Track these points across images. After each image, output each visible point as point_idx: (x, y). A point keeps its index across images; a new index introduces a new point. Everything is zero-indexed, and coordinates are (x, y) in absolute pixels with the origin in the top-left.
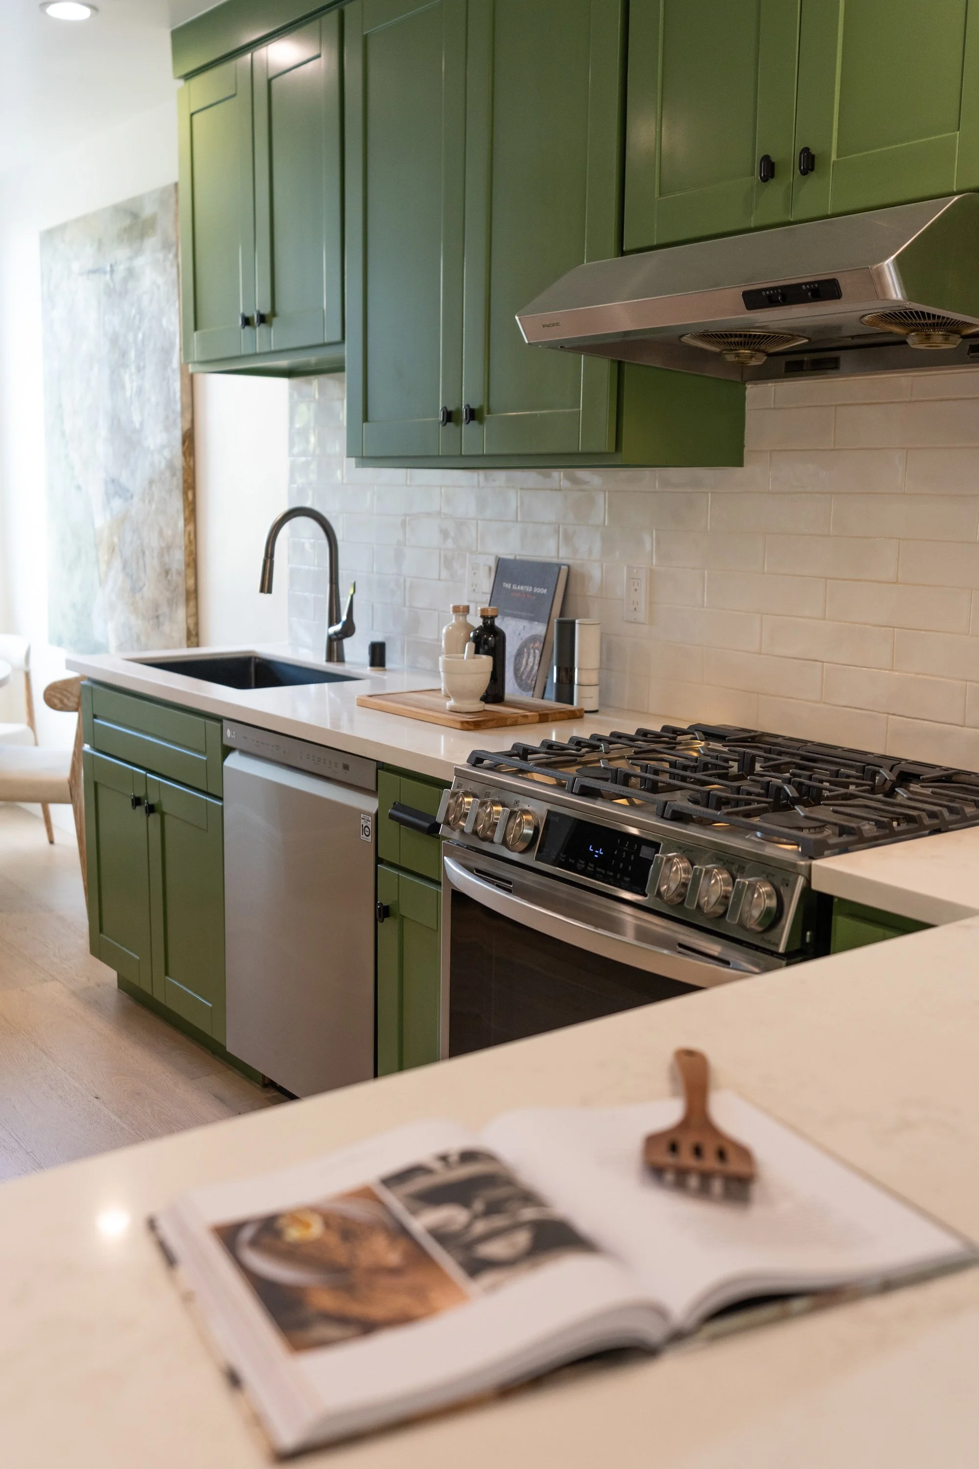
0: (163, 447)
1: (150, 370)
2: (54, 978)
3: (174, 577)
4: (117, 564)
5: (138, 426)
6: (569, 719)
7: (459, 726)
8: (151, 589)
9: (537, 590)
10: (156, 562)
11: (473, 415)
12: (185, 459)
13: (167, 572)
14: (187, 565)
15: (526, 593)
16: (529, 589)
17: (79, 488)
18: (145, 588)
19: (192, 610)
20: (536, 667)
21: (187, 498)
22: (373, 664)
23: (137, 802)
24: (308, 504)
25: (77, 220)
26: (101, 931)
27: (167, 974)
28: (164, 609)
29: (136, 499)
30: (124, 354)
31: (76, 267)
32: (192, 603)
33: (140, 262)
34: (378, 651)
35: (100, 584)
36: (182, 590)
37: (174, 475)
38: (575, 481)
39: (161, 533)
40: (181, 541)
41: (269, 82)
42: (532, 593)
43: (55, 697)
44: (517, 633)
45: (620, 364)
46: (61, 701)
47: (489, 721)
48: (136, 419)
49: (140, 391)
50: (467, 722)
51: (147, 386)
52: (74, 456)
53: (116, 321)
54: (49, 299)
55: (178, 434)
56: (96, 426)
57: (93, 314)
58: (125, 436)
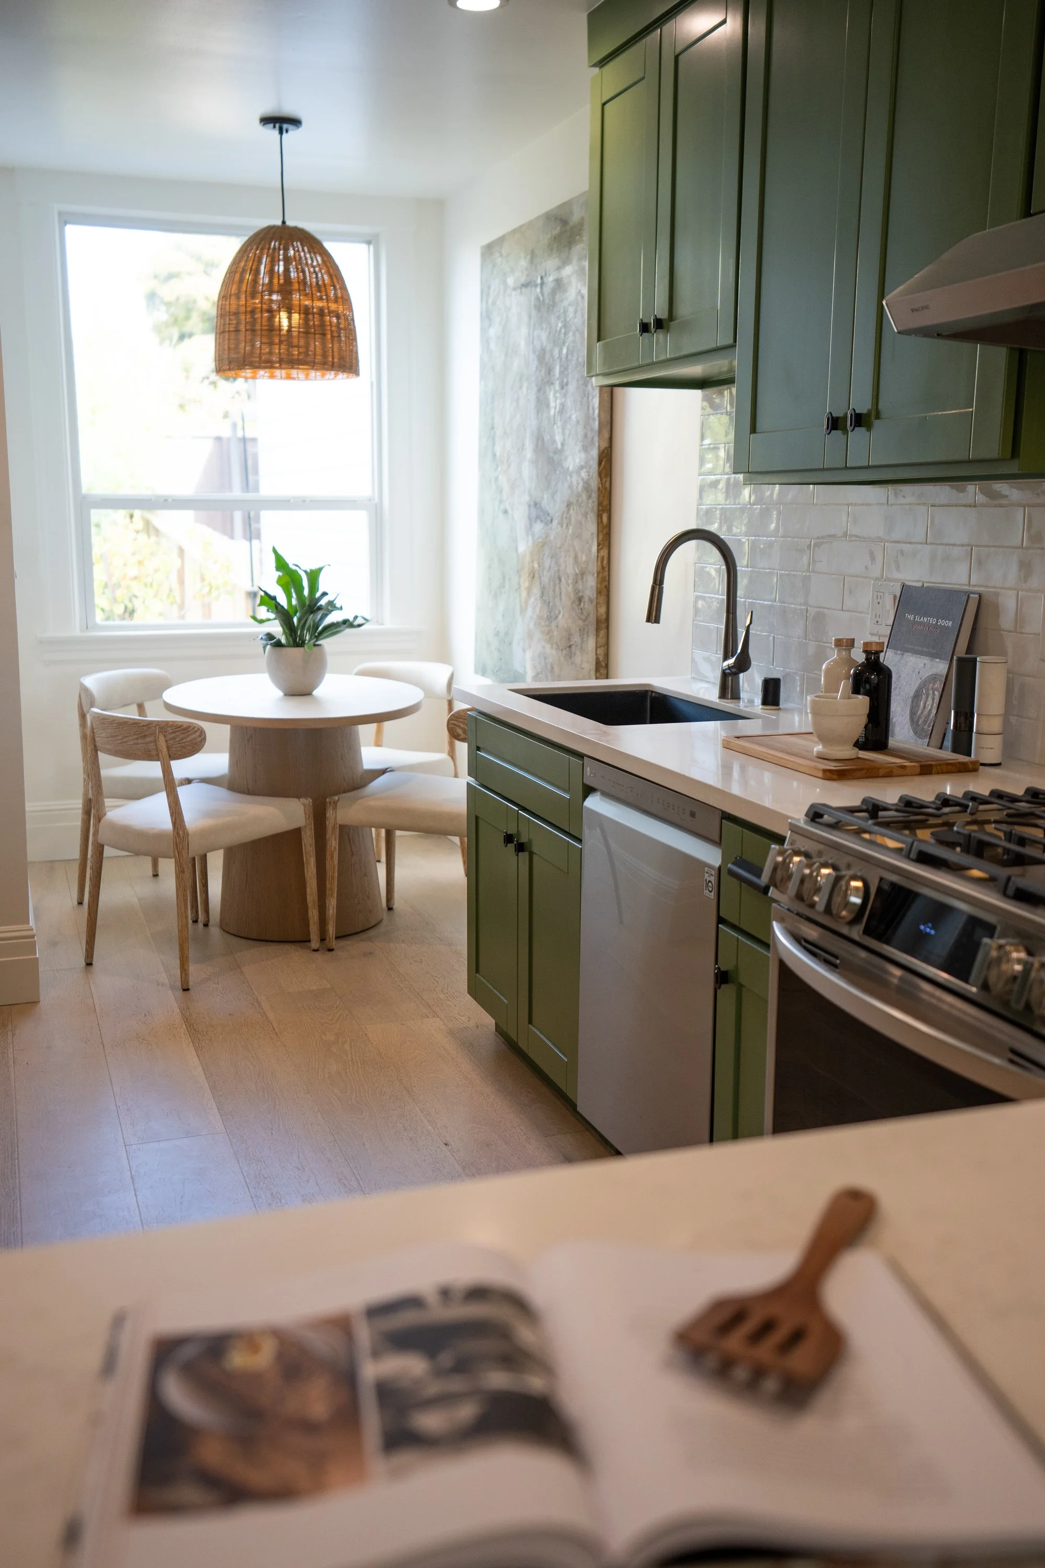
0: (582, 467)
1: (572, 387)
2: (436, 1015)
3: (588, 607)
4: (536, 591)
5: (559, 446)
6: (960, 771)
7: (820, 775)
8: (564, 619)
9: (940, 622)
10: (570, 589)
11: (860, 420)
12: (601, 480)
13: (580, 599)
14: (599, 592)
15: (929, 625)
16: (933, 621)
17: (506, 512)
18: (560, 616)
19: (602, 641)
20: (934, 711)
21: (602, 522)
22: (765, 702)
23: (509, 839)
24: (713, 528)
25: (514, 231)
26: (477, 971)
27: (530, 1022)
28: (576, 639)
29: (555, 522)
30: (550, 371)
31: (511, 281)
32: (602, 633)
33: (568, 270)
34: (771, 688)
35: (521, 612)
36: (592, 619)
37: (589, 497)
38: (993, 496)
39: (576, 557)
40: (593, 567)
41: (677, 58)
42: (936, 626)
43: (459, 726)
44: (917, 671)
45: (1022, 353)
46: (465, 731)
47: (856, 770)
48: (558, 438)
49: (563, 409)
50: (830, 771)
51: (569, 403)
52: (503, 479)
53: (544, 336)
54: (486, 317)
55: (595, 453)
56: (523, 447)
57: (524, 330)
58: (548, 457)
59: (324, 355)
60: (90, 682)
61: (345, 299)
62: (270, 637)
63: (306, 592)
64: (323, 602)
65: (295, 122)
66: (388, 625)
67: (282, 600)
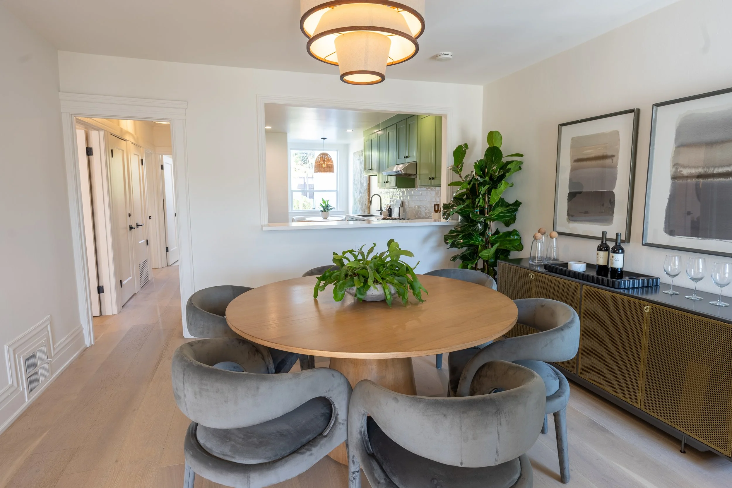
0: (366, 186)
1: (364, 175)
3: (367, 205)
4: (360, 204)
10: (364, 203)
11: (386, 182)
12: (368, 188)
13: (366, 204)
14: (368, 203)
17: (356, 192)
18: (363, 207)
19: (369, 210)
21: (368, 193)
25: (357, 152)
28: (365, 210)
29: (363, 194)
30: (362, 172)
31: (357, 159)
32: (369, 209)
35: (358, 207)
36: (367, 207)
37: (367, 190)
39: (365, 198)
40: (367, 200)
44: (395, 209)
45: (397, 177)
48: (363, 182)
49: (363, 178)
52: (356, 187)
54: (354, 163)
55: (367, 184)
56: (358, 183)
57: (357, 165)
58: (362, 184)
59: (329, 170)
60: (294, 217)
61: (332, 162)
62: (321, 210)
63: (326, 204)
64: (329, 205)
65: (326, 139)
66: (339, 210)
67: (323, 205)
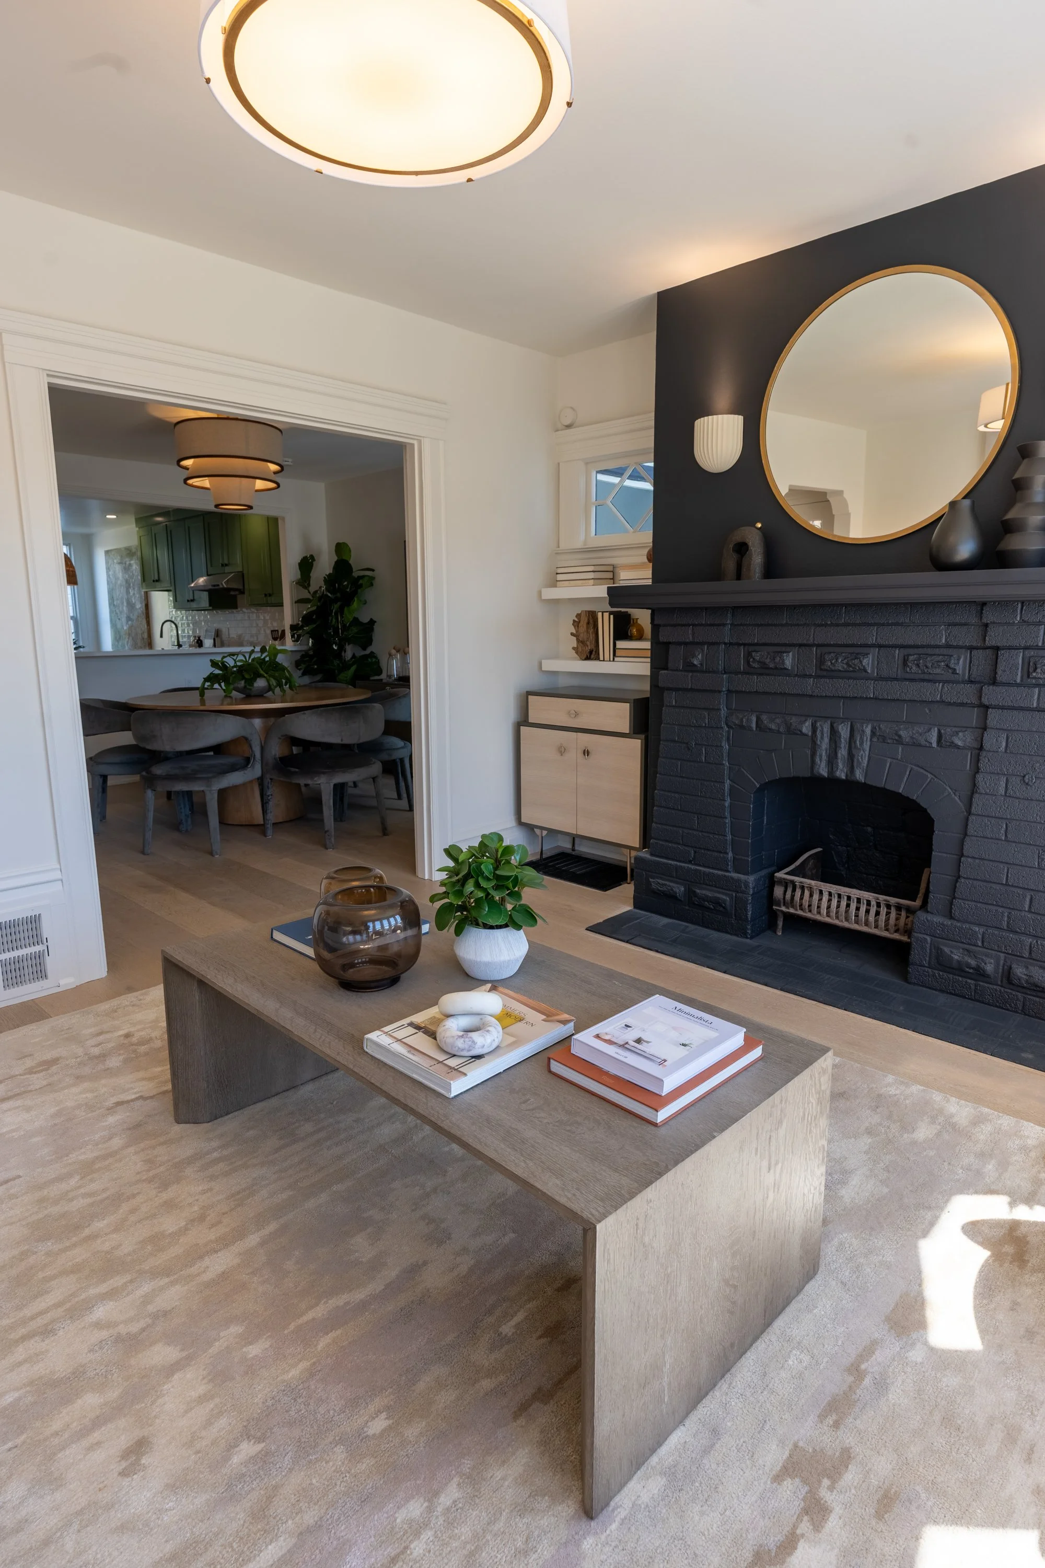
0: (140, 609)
1: (136, 589)
3: (145, 640)
4: (131, 638)
5: (134, 603)
8: (139, 644)
10: (140, 634)
11: (192, 600)
12: (146, 611)
13: (143, 639)
14: (148, 637)
17: (118, 620)
21: (147, 620)
24: (173, 619)
25: (115, 549)
29: (134, 621)
30: (129, 585)
31: (115, 561)
32: (150, 646)
33: (132, 562)
35: (126, 644)
36: (147, 643)
37: (143, 615)
39: (141, 629)
40: (146, 631)
45: (210, 593)
48: (134, 601)
49: (134, 594)
51: (136, 592)
52: (117, 611)
53: (127, 576)
54: (108, 569)
55: (143, 604)
56: (123, 603)
57: (121, 574)
58: (131, 606)
61: (72, 567)
